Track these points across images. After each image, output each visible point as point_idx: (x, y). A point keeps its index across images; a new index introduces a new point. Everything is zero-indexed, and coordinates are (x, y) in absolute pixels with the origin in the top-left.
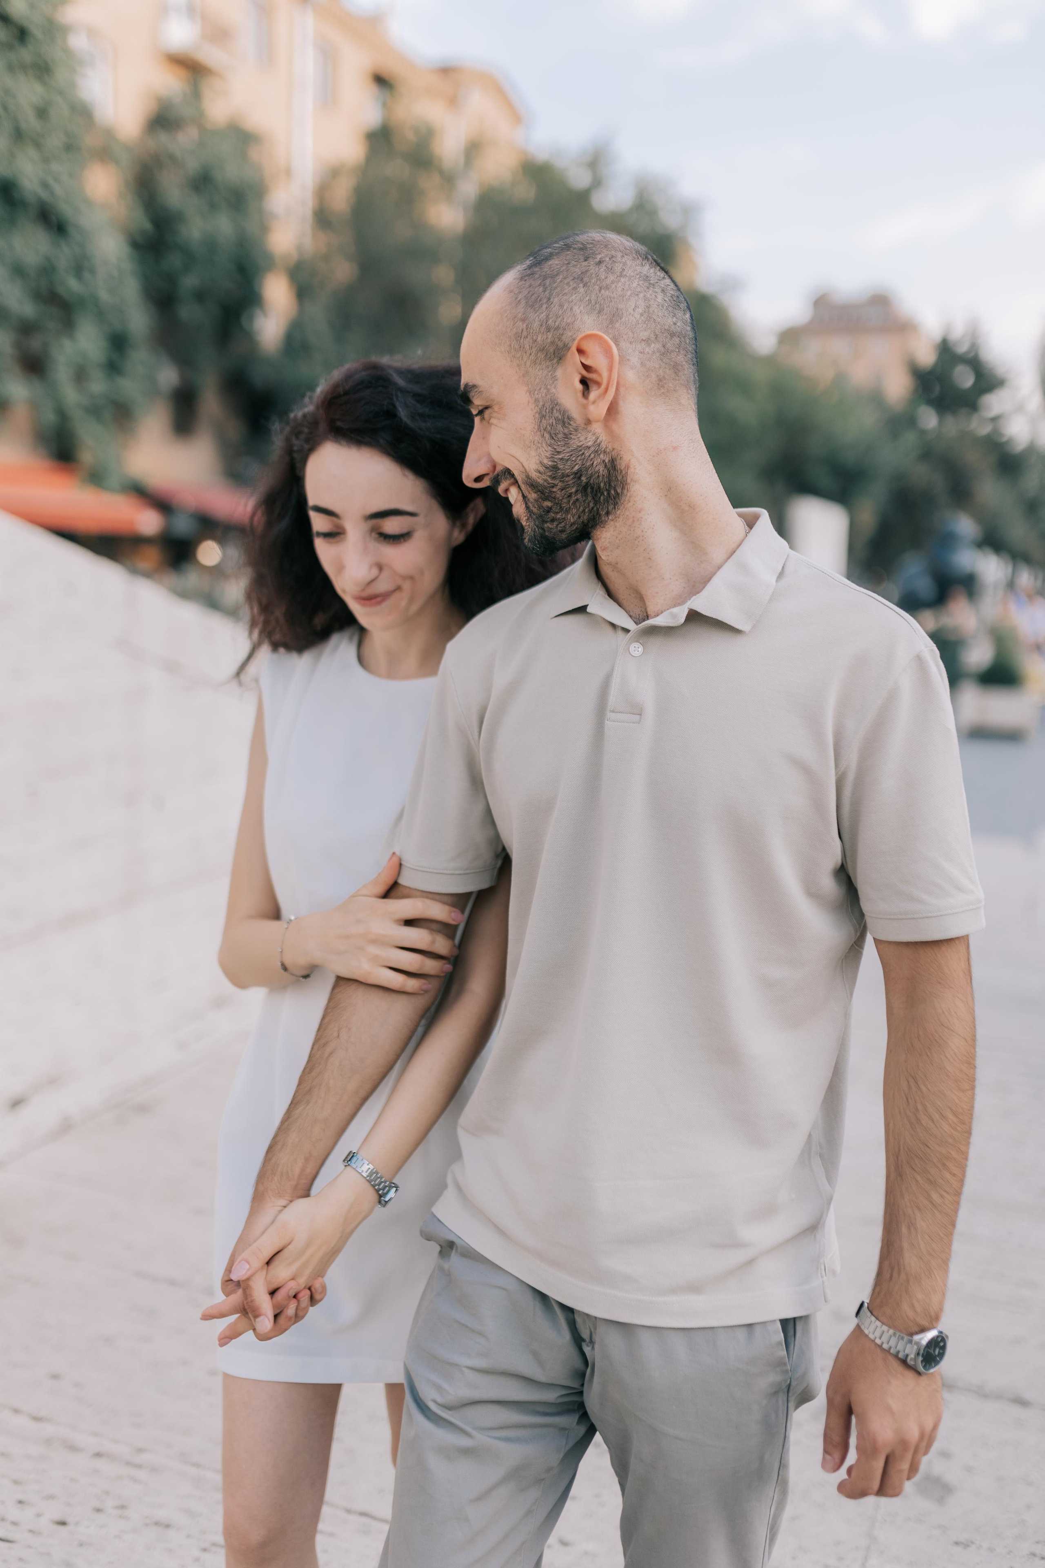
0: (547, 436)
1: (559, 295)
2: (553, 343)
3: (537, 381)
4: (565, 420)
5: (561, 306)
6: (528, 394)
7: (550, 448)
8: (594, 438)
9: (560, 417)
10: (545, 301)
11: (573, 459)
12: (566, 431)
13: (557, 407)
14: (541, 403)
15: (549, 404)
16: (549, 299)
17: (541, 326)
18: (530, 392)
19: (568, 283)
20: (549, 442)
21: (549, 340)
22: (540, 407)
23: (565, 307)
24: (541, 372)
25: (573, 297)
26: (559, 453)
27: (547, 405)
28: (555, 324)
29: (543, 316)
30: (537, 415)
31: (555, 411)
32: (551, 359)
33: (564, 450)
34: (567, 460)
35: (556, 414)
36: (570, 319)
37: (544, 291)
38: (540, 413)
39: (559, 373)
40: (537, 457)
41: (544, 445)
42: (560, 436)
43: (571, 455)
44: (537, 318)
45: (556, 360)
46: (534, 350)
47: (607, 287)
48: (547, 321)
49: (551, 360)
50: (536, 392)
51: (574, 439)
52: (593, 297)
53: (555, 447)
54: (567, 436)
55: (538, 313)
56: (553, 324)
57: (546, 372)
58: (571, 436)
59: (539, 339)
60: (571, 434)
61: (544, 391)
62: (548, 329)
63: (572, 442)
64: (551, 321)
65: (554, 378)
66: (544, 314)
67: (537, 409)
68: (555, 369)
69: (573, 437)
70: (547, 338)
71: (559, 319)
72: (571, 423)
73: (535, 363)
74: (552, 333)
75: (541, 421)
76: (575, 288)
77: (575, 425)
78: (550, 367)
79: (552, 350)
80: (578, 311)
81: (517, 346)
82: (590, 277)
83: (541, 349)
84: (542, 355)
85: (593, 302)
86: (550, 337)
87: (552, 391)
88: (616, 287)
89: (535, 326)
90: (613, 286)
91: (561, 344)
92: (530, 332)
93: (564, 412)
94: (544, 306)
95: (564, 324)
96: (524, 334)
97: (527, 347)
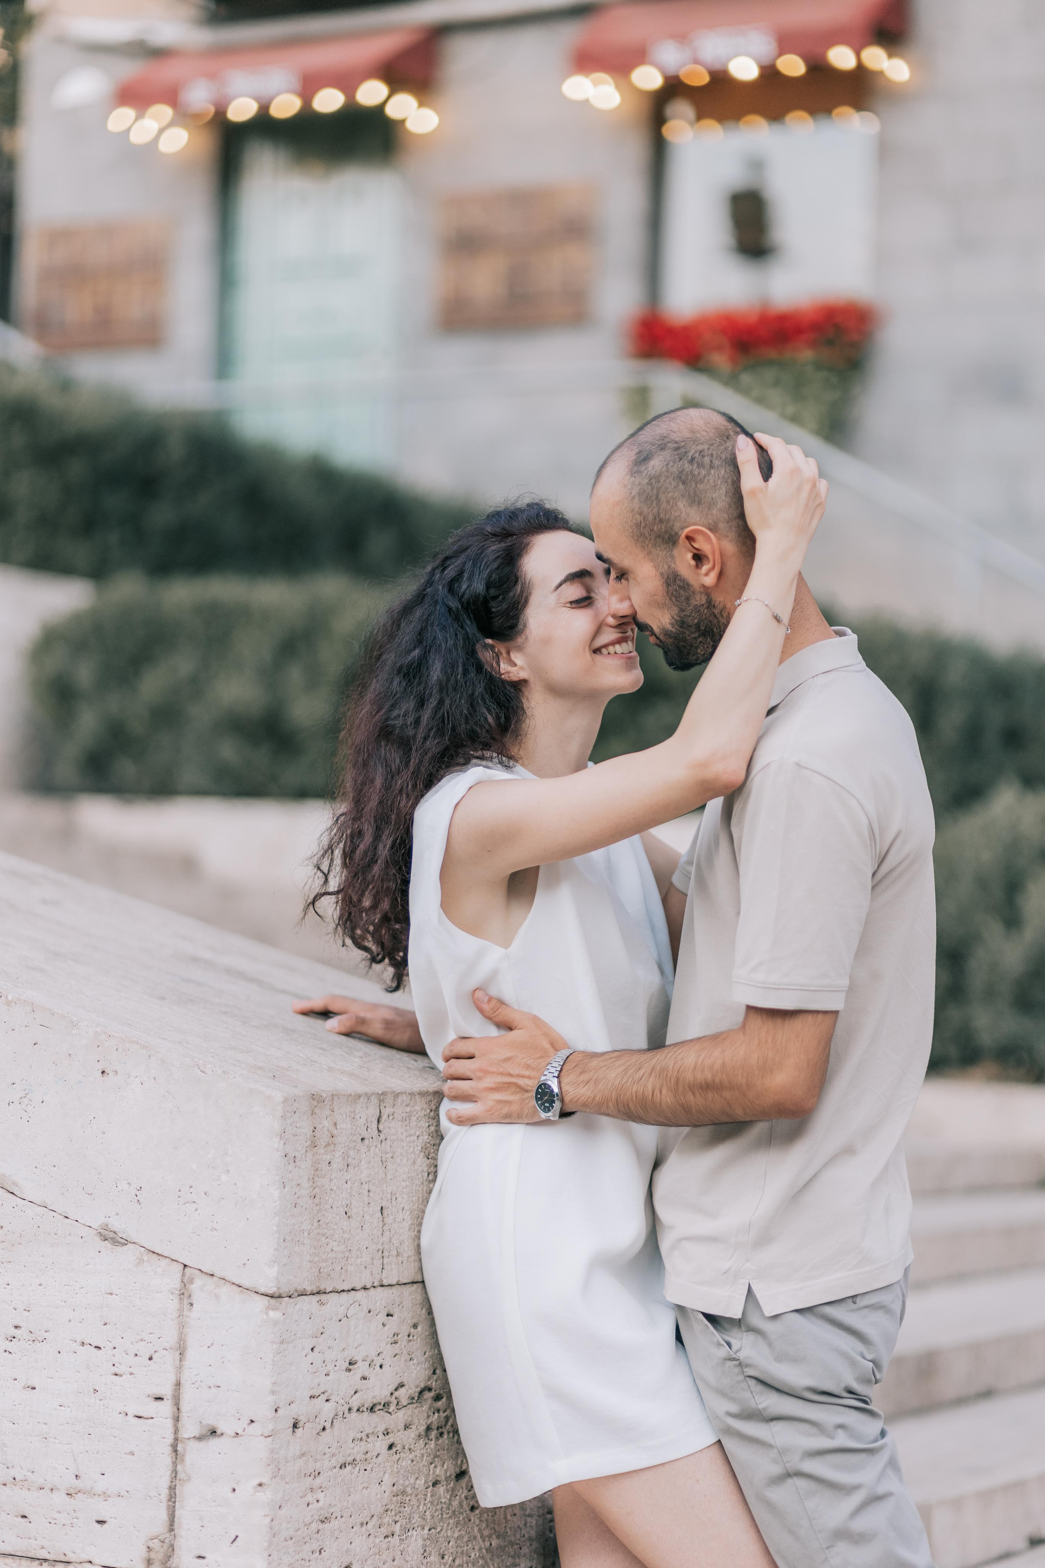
0: (674, 599)
2: (666, 531)
3: (660, 559)
4: (686, 587)
5: (668, 502)
6: (654, 568)
7: (677, 608)
9: (682, 584)
10: (654, 498)
11: (694, 614)
12: (687, 594)
13: (678, 578)
14: (666, 576)
16: (657, 496)
17: (655, 519)
18: (656, 567)
19: (670, 483)
20: (676, 603)
21: (663, 530)
22: (666, 578)
23: (671, 503)
24: (661, 553)
25: (676, 494)
26: (684, 610)
27: (671, 577)
28: (666, 517)
29: (655, 510)
30: (665, 585)
31: (677, 580)
32: (667, 543)
33: (687, 608)
34: (689, 616)
35: (678, 582)
36: (677, 512)
38: (666, 582)
39: (675, 553)
40: (669, 614)
41: (673, 606)
42: (684, 598)
43: (692, 612)
44: (651, 513)
45: (670, 545)
46: (653, 537)
47: (701, 482)
48: (659, 515)
49: (667, 545)
50: (660, 567)
51: (693, 600)
52: (692, 491)
53: (681, 607)
54: (688, 598)
55: (650, 510)
57: (665, 552)
58: (691, 598)
59: (655, 528)
60: (690, 596)
61: (666, 567)
63: (691, 602)
64: (662, 514)
65: (673, 557)
67: (664, 580)
68: (672, 550)
70: (661, 528)
71: (669, 513)
72: (691, 588)
73: (655, 545)
74: (664, 525)
75: (668, 589)
76: (676, 487)
77: (693, 589)
78: (668, 549)
79: (667, 536)
80: (682, 506)
81: (638, 534)
82: (687, 475)
83: (658, 536)
84: (659, 541)
85: (692, 495)
86: (663, 527)
87: (673, 566)
88: (708, 480)
89: (651, 517)
90: (706, 480)
91: (673, 533)
92: (648, 523)
93: (684, 580)
94: (655, 503)
95: (672, 517)
96: (643, 525)
97: (647, 534)
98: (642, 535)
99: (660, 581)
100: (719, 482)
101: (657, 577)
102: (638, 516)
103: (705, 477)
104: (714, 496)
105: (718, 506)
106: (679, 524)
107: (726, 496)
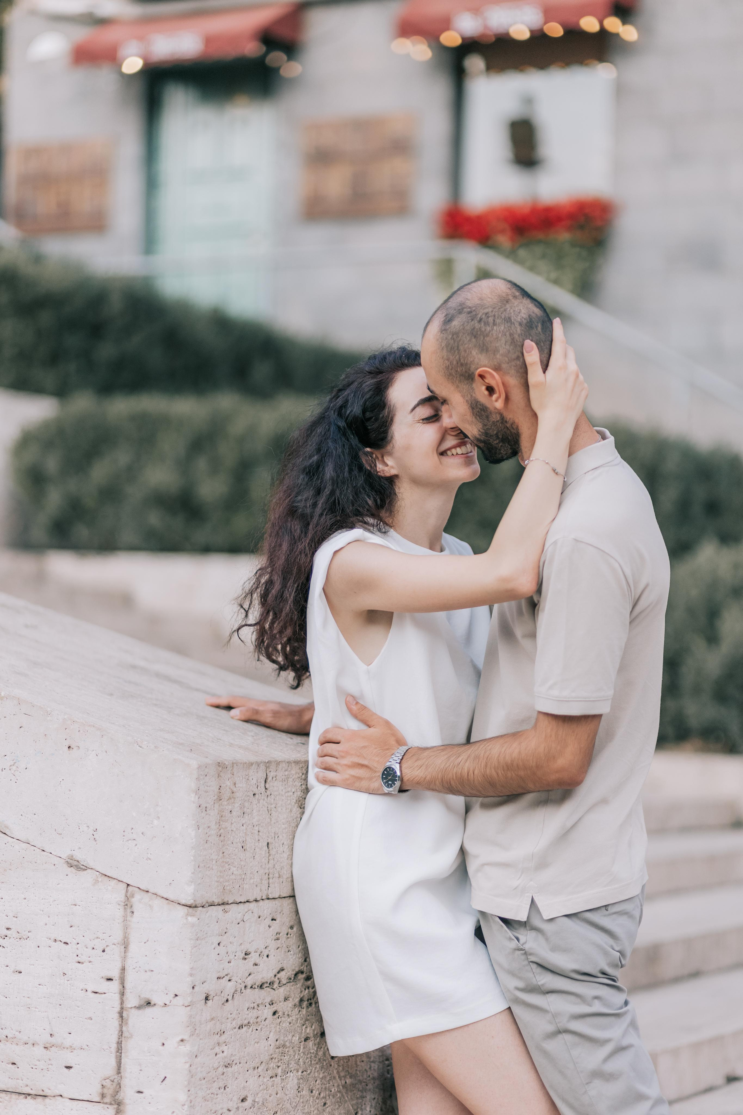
0: (478, 418)
1: (462, 345)
2: (466, 372)
3: (465, 391)
4: (485, 409)
5: (465, 351)
7: (481, 423)
8: (501, 416)
9: (481, 408)
11: (494, 427)
12: (487, 414)
13: (479, 403)
14: (470, 402)
16: (458, 348)
17: (458, 363)
18: (463, 397)
19: (466, 337)
20: (480, 421)
23: (467, 352)
24: (465, 386)
25: (471, 345)
26: (486, 425)
27: (473, 403)
28: (464, 362)
29: (457, 357)
30: (470, 407)
31: (478, 405)
32: (467, 380)
33: (489, 424)
34: (491, 428)
35: (479, 407)
36: (472, 357)
37: (454, 344)
39: (473, 387)
41: (478, 422)
42: (485, 417)
43: (492, 426)
44: (454, 359)
46: (458, 376)
47: (488, 335)
48: (460, 360)
50: (466, 397)
51: (491, 418)
52: (481, 342)
53: (484, 423)
54: (488, 416)
55: (454, 356)
57: (467, 386)
59: (459, 370)
61: (469, 396)
64: (462, 360)
65: (472, 390)
67: (469, 405)
68: (471, 385)
70: (462, 369)
71: (466, 358)
72: (488, 410)
73: (460, 381)
74: (464, 366)
75: (473, 411)
76: (470, 340)
77: (490, 411)
78: (469, 384)
79: (466, 375)
80: (475, 353)
81: (449, 374)
82: (477, 331)
83: (462, 375)
84: (462, 378)
85: (482, 345)
86: (464, 369)
87: (474, 396)
88: (492, 334)
89: (455, 363)
90: (491, 333)
91: (470, 373)
92: (453, 366)
93: (483, 405)
94: (456, 352)
95: (469, 361)
96: (450, 367)
97: (454, 374)
98: (451, 374)
100: (500, 335)
101: (465, 403)
102: (447, 362)
103: (489, 332)
104: (497, 345)
105: (500, 352)
106: (474, 367)
107: (505, 345)
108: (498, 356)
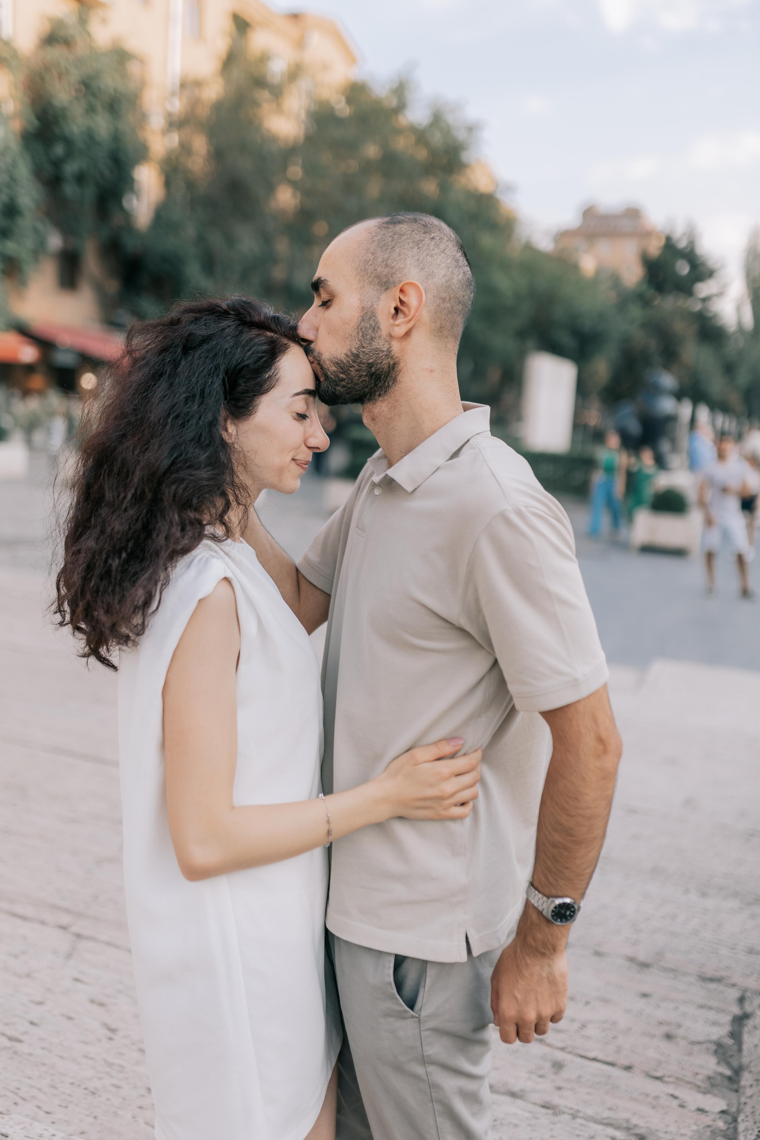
0: (361, 334)
1: (400, 247)
2: (386, 275)
3: (368, 295)
4: (376, 328)
5: (400, 255)
6: (359, 301)
7: (359, 342)
8: (388, 346)
9: (373, 325)
10: (390, 247)
11: (371, 355)
12: (373, 335)
13: (374, 318)
14: (365, 311)
15: (370, 314)
16: (393, 247)
17: (383, 262)
18: (362, 300)
19: (408, 243)
20: (360, 338)
21: (385, 273)
22: (364, 313)
23: (402, 257)
24: (371, 291)
25: (409, 253)
26: (363, 347)
27: (369, 314)
28: (391, 264)
29: (386, 256)
30: (360, 318)
31: (372, 320)
33: (367, 347)
34: (367, 354)
35: (372, 322)
36: (403, 265)
37: (392, 241)
38: (363, 317)
39: (383, 296)
40: (349, 346)
41: (357, 339)
42: (368, 337)
43: (370, 352)
44: (382, 256)
45: (384, 288)
46: (373, 275)
48: (387, 260)
49: (381, 287)
50: (365, 302)
51: (376, 342)
52: (421, 258)
53: (363, 343)
54: (372, 339)
55: (383, 253)
56: (391, 263)
57: (375, 292)
58: (375, 340)
59: (379, 269)
60: (375, 338)
61: (369, 304)
62: (387, 266)
63: (374, 343)
64: (390, 261)
65: (379, 298)
66: (387, 255)
67: (362, 314)
68: (381, 293)
69: (376, 341)
70: (384, 271)
71: (396, 262)
72: (379, 331)
73: (371, 283)
74: (388, 269)
75: (361, 323)
76: (412, 248)
77: (380, 333)
78: (379, 291)
79: (384, 280)
80: (409, 263)
81: (363, 268)
82: (424, 245)
83: (377, 277)
84: (376, 281)
85: (420, 261)
86: (386, 271)
87: (375, 306)
88: (437, 258)
89: (380, 260)
90: (436, 256)
91: (391, 280)
92: (376, 263)
93: (377, 323)
94: (389, 251)
95: (397, 267)
96: (371, 262)
97: (369, 271)
98: (366, 270)
99: (358, 313)
100: (444, 265)
101: (358, 309)
102: (371, 255)
103: (436, 254)
104: (435, 271)
105: (434, 280)
106: (400, 275)
107: (443, 277)
108: (430, 282)
